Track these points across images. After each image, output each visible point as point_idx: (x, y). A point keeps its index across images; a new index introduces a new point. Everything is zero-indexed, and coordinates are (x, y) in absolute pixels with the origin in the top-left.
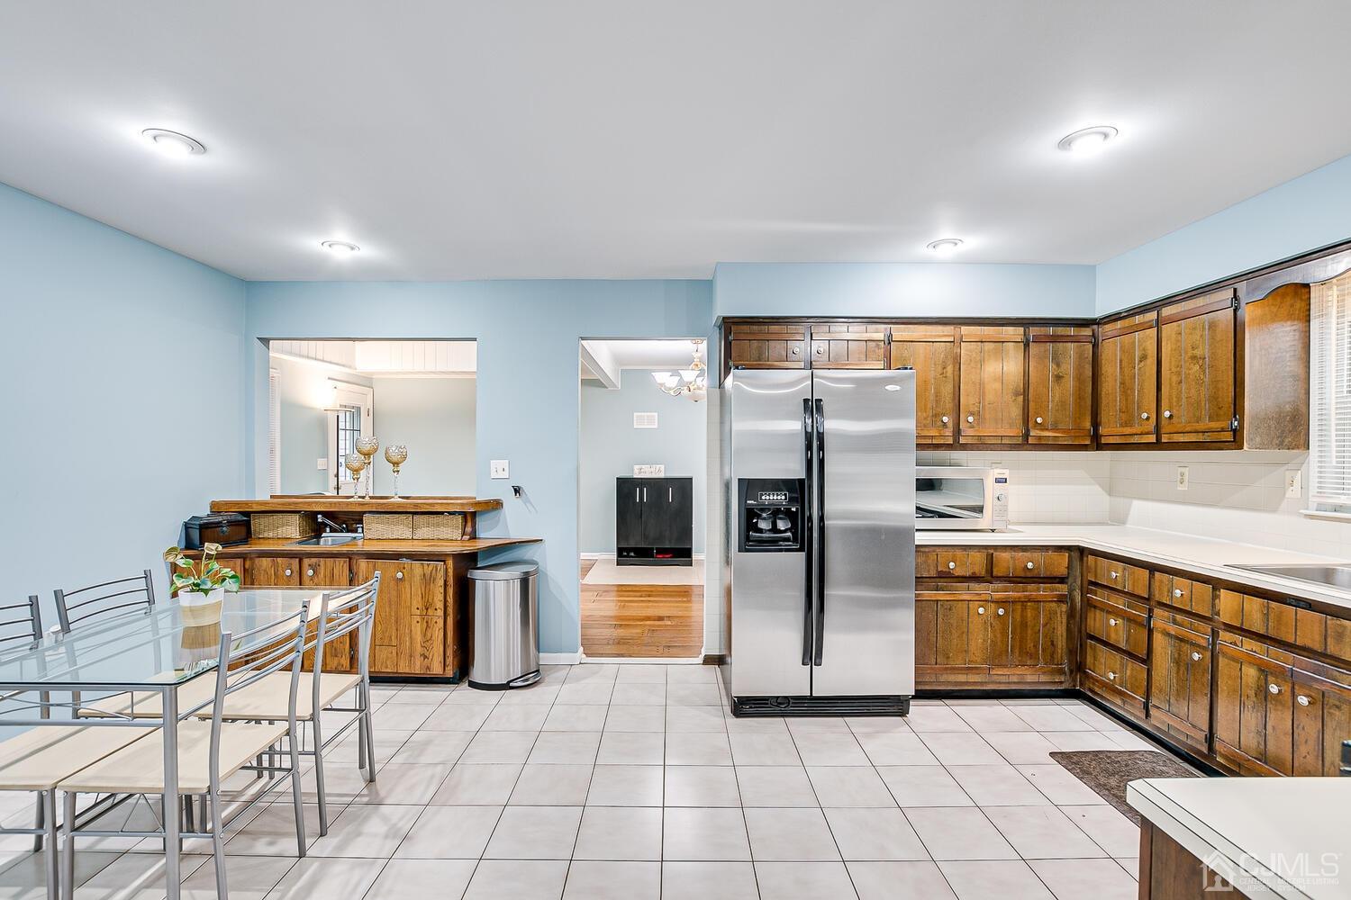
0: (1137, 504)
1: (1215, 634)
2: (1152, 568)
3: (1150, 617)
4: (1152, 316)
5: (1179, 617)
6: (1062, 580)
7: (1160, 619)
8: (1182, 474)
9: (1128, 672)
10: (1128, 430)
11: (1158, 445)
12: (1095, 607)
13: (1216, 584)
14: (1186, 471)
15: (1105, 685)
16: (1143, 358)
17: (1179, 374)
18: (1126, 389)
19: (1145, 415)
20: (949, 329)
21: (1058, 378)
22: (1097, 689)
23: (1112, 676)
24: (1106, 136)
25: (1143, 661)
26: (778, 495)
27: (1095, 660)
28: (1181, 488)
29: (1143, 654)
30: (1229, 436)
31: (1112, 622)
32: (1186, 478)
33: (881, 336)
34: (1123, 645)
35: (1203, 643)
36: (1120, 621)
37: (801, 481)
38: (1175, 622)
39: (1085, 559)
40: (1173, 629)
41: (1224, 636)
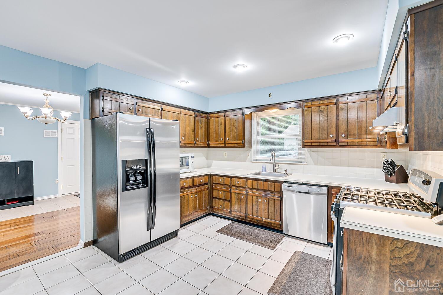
0: (214, 161)
1: (246, 191)
2: (231, 177)
3: (230, 190)
4: (224, 114)
5: (238, 188)
6: (207, 184)
7: (233, 190)
8: (225, 154)
9: (225, 205)
10: (217, 143)
11: (225, 147)
12: (215, 190)
13: (246, 179)
14: (226, 153)
15: (218, 210)
16: (221, 124)
17: (230, 129)
18: (216, 132)
19: (222, 139)
20: (177, 109)
21: (201, 127)
22: (216, 211)
23: (221, 207)
24: (244, 67)
25: (229, 201)
26: (138, 166)
27: (215, 203)
28: (225, 157)
29: (229, 199)
30: (242, 145)
31: (221, 193)
32: (226, 154)
33: (159, 108)
34: (223, 198)
35: (244, 193)
36: (222, 192)
37: (146, 160)
38: (237, 189)
39: (212, 177)
40: (237, 191)
41: (249, 190)
